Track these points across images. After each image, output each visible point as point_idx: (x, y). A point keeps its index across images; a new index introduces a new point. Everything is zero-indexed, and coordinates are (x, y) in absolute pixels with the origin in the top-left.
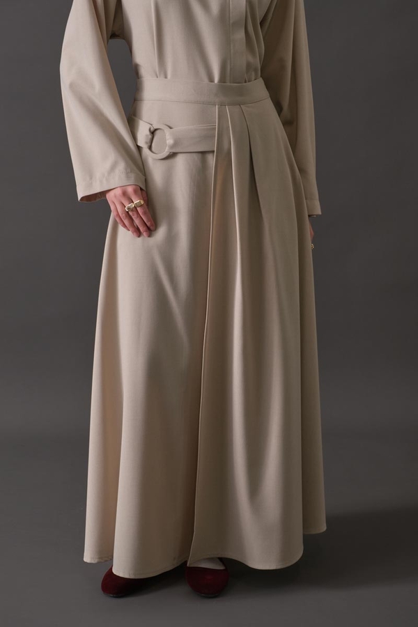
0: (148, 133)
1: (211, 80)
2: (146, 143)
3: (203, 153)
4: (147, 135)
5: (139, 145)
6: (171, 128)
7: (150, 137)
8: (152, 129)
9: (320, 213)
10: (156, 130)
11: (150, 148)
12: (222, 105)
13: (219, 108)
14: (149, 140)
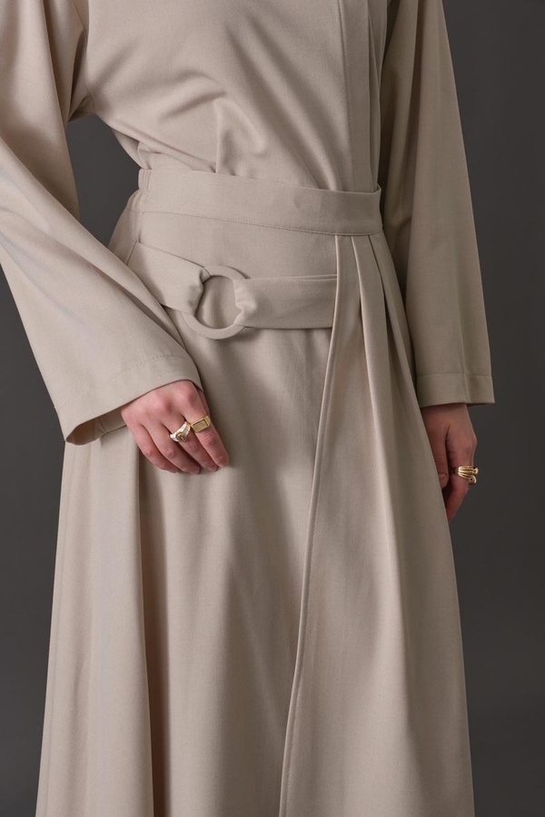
0: (197, 282)
1: (320, 183)
2: (191, 303)
3: (308, 331)
4: (193, 288)
5: (168, 305)
6: (246, 277)
7: (199, 291)
8: (206, 275)
9: (492, 400)
10: (212, 277)
11: (197, 314)
12: (345, 235)
13: (340, 242)
14: (196, 298)
